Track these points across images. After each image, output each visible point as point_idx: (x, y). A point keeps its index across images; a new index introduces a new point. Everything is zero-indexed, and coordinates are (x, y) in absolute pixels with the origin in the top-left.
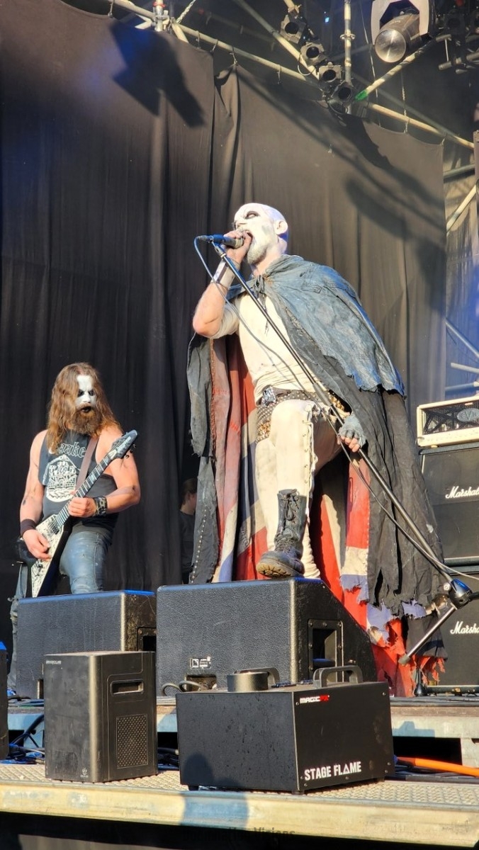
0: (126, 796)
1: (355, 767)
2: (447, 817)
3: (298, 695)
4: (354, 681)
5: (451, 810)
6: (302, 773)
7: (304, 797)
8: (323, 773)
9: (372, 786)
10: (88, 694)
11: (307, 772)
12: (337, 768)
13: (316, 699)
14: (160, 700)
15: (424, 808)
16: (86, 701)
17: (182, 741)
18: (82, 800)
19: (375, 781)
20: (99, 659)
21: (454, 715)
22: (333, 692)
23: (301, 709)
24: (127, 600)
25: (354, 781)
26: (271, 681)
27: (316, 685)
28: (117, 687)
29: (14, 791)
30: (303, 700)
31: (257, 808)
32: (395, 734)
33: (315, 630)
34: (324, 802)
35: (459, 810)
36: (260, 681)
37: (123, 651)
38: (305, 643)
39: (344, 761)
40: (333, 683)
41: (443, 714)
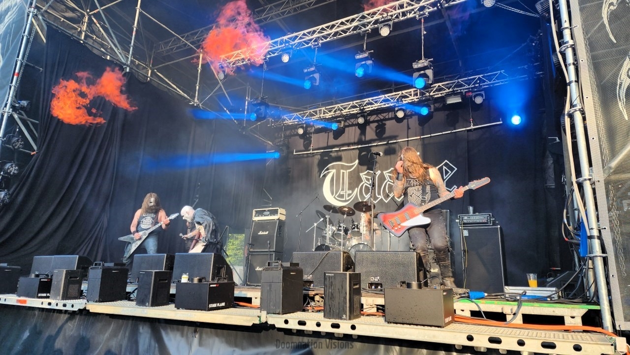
0: (158, 311)
1: (223, 304)
2: (245, 318)
3: (210, 284)
4: (226, 281)
5: (247, 316)
6: (208, 306)
7: (208, 312)
8: (214, 305)
9: (227, 309)
10: (151, 282)
11: (210, 305)
12: (218, 304)
13: (215, 286)
14: (172, 284)
15: (240, 315)
16: (151, 284)
17: (176, 296)
18: (145, 312)
19: (228, 308)
20: (156, 272)
21: (251, 291)
22: (220, 284)
23: (211, 288)
24: (167, 256)
25: (222, 308)
26: (203, 280)
27: (216, 282)
28: (160, 280)
29: (125, 309)
30: (211, 286)
31: (195, 315)
32: (235, 295)
33: (218, 268)
34: (214, 314)
35: (248, 316)
36: (200, 280)
37: (163, 270)
38: (215, 271)
39: (220, 302)
40: (221, 282)
41: (248, 291)
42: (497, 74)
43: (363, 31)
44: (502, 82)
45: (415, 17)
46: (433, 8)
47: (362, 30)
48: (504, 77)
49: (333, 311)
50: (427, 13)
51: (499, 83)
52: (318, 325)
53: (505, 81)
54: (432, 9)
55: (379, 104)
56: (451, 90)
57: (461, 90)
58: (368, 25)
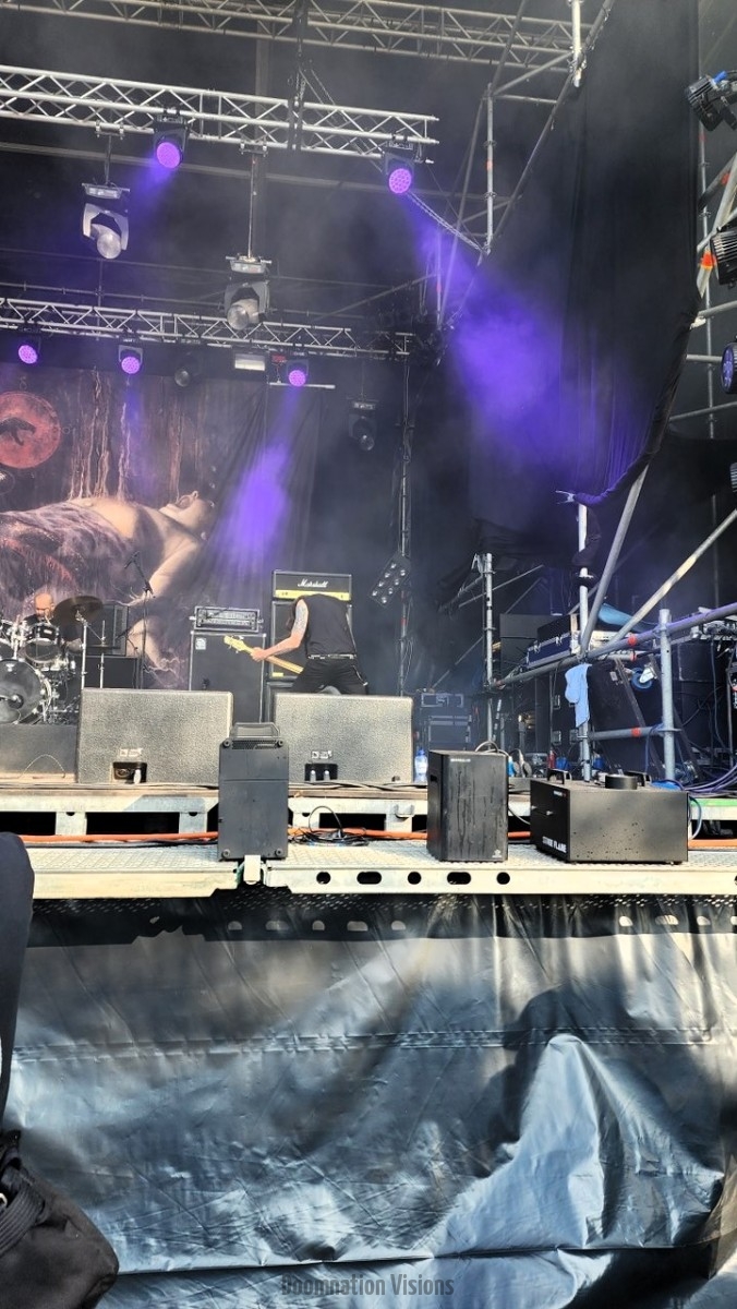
42: (337, 332)
43: (103, 129)
44: (341, 352)
45: (239, 146)
46: (280, 141)
47: (101, 124)
48: (347, 343)
49: (470, 844)
50: (265, 147)
51: (335, 351)
52: (414, 878)
53: (347, 352)
54: (275, 144)
55: (75, 326)
56: (245, 340)
57: (262, 345)
58: (117, 118)
